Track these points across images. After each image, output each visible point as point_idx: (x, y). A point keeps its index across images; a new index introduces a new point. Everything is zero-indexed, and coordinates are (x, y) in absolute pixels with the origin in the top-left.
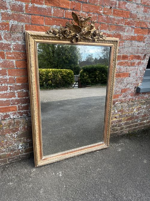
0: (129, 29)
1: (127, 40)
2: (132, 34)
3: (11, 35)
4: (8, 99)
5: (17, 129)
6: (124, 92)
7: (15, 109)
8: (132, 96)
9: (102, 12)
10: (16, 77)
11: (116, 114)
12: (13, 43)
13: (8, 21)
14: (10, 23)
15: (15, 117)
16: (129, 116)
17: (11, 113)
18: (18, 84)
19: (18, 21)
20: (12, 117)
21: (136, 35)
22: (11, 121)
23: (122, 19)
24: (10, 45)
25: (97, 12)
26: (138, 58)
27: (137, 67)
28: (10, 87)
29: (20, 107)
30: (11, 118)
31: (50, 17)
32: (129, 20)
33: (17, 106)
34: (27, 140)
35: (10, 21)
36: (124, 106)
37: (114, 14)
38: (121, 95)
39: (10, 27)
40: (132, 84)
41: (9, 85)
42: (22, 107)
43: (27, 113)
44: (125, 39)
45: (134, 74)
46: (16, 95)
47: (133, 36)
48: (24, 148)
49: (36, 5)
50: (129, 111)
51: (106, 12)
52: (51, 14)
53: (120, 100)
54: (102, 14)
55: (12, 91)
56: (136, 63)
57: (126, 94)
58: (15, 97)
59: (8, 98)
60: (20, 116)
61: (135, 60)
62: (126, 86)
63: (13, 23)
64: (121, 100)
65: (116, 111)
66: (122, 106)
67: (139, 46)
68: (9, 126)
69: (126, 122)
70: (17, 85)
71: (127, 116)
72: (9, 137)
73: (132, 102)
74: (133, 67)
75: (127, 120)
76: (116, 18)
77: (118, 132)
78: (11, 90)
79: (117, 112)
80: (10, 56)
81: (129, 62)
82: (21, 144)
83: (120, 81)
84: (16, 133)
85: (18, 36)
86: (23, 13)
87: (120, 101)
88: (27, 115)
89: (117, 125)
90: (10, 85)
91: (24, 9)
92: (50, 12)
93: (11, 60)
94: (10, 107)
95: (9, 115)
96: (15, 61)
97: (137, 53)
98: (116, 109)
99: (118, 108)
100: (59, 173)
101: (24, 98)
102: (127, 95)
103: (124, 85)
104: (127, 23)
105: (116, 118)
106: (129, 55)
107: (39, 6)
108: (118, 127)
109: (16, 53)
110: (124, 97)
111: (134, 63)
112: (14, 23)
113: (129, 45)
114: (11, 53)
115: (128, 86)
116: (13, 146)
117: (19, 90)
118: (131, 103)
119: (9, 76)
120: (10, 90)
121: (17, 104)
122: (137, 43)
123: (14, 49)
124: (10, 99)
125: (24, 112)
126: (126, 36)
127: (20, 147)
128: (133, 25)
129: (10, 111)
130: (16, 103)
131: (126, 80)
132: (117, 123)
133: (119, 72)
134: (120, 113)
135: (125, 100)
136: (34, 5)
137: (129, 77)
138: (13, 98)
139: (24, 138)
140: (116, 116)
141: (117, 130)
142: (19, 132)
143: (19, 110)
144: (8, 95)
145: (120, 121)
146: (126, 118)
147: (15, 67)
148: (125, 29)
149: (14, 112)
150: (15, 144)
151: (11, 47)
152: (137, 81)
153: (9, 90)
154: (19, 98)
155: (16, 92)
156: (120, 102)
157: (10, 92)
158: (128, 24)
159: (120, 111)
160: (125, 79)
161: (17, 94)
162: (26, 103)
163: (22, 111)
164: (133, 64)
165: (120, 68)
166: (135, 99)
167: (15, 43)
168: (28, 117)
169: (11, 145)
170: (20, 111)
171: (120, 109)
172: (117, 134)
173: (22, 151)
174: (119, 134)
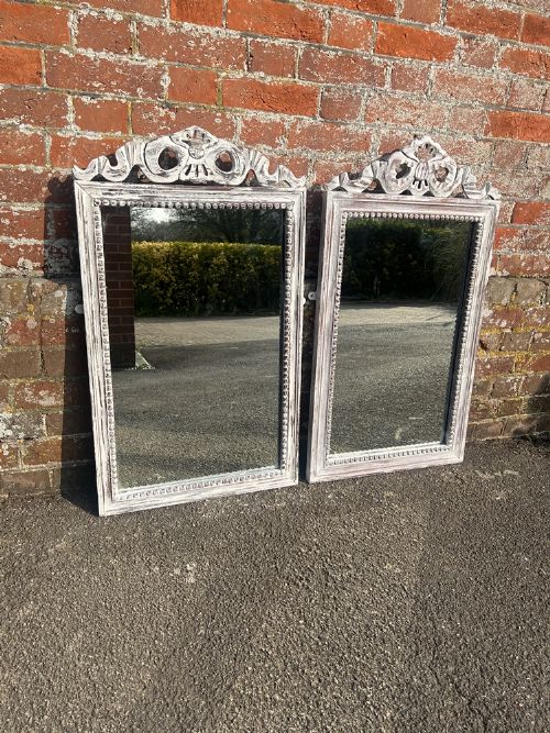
6: (530, 221)
11: (487, 326)
16: (548, 347)
34: (36, 394)
38: (510, 234)
50: (547, 319)
53: (506, 262)
57: (536, 231)
60: (1, 269)
62: (536, 190)
64: (513, 260)
65: (487, 313)
66: (515, 288)
69: (531, 373)
71: (536, 345)
75: (536, 368)
77: (491, 420)
79: (492, 316)
83: (510, 159)
87: (505, 266)
88: (41, 267)
89: (487, 383)
99: (496, 297)
100: (184, 570)
102: (540, 239)
103: (527, 181)
105: (484, 346)
108: (494, 395)
110: (526, 247)
131: (540, 155)
132: (487, 372)
133: (509, 108)
134: (504, 324)
135: (531, 263)
139: (23, 384)
140: (486, 335)
141: (486, 413)
145: (505, 367)
146: (534, 357)
156: (506, 273)
159: (505, 313)
160: (537, 150)
165: (512, 85)
171: (504, 302)
172: (487, 434)
173: (14, 451)
174: (493, 434)
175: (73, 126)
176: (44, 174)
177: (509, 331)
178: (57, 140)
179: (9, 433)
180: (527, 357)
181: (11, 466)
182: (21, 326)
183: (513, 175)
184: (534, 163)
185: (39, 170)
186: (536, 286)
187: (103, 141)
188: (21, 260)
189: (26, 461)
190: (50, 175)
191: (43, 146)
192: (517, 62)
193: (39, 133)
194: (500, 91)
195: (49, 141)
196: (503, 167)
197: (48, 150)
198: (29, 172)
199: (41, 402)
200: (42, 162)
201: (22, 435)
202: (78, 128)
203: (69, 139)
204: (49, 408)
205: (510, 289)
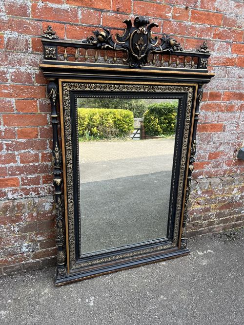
0: (221, 45)
1: (218, 64)
2: (229, 54)
3: (6, 57)
4: (3, 166)
5: (18, 217)
6: (214, 158)
7: (15, 183)
8: (228, 165)
9: (170, 15)
10: (16, 129)
11: (200, 197)
12: (10, 70)
13: (2, 32)
14: (5, 36)
15: (16, 197)
16: (224, 202)
17: (9, 190)
18: (20, 140)
19: (19, 32)
20: (10, 196)
21: (235, 56)
22: (8, 204)
23: (207, 28)
24: (5, 73)
25: (161, 16)
26: (240, 97)
27: (238, 114)
28: (6, 144)
29: (25, 180)
30: (10, 198)
31: (75, 24)
32: (221, 29)
33: (19, 177)
34: (36, 237)
35: (6, 32)
36: (215, 182)
37: (193, 18)
38: (208, 163)
39: (5, 42)
40: (229, 145)
41: (4, 142)
42: (27, 179)
43: (38, 191)
44: (215, 64)
45: (233, 127)
46: (18, 159)
47: (230, 57)
48: (31, 250)
49: (50, 5)
50: (223, 192)
51: (177, 15)
52: (77, 20)
53: (207, 173)
54: (171, 20)
55: (10, 152)
56: (237, 106)
57: (217, 162)
58: (15, 162)
59: (3, 164)
60: (24, 196)
61: (233, 101)
62: (217, 148)
63: (10, 36)
64: (209, 172)
65: (200, 192)
66: (210, 182)
67: (241, 75)
68: (4, 212)
69: (218, 211)
70: (18, 142)
71: (220, 201)
72: (5, 230)
73: (229, 176)
74: (231, 114)
75: (220, 209)
76: (197, 26)
78: (8, 151)
79: (202, 194)
80: (6, 91)
81: (222, 104)
82: (26, 244)
83: (206, 139)
84: (17, 224)
85: (19, 57)
86: (27, 19)
87: (207, 175)
88: (38, 194)
89: (201, 216)
90: (7, 142)
91: (29, 11)
92: (76, 16)
93: (8, 99)
94: (8, 179)
95: (5, 192)
96: (14, 101)
97: (238, 88)
98: (198, 189)
99: (203, 187)
101: (32, 164)
102: (220, 164)
103: (213, 146)
104: (219, 34)
105: (199, 204)
106: (221, 91)
107: (56, 6)
108: (204, 220)
109: (17, 87)
110: (214, 167)
111: (232, 107)
112: (12, 36)
113: (223, 75)
114: (7, 87)
115: (221, 148)
116: (12, 247)
117: (23, 151)
118: (228, 178)
119: (4, 126)
120: (8, 149)
121: (20, 174)
122: (237, 71)
123: (12, 81)
124: (6, 165)
125: (32, 188)
126: (217, 58)
127: (24, 249)
128: (230, 38)
129: (7, 185)
130: (18, 173)
131: (218, 136)
132: (200, 213)
133: (205, 123)
134: (206, 195)
135: (216, 172)
136: (46, 5)
137: (224, 131)
138: (12, 164)
139: (31, 234)
140: (200, 200)
141: (201, 226)
142: (21, 223)
143: (23, 185)
144: (3, 158)
145: (208, 210)
146: (219, 206)
147: (15, 112)
148: (214, 45)
149: (14, 188)
150: (16, 244)
151: (8, 76)
152: (238, 138)
153: (4, 150)
154: (22, 165)
155: (16, 153)
156: (207, 177)
157: (7, 154)
158: (220, 36)
159: (207, 192)
160: (216, 135)
161: (19, 157)
162: (34, 173)
163: (28, 187)
164: (230, 109)
165: (205, 115)
166: (236, 172)
167: (14, 70)
168: (39, 197)
169: (9, 244)
170: (25, 186)
171: (206, 188)
173: (28, 256)
174: (204, 233)
177: (208, 198)
178: (43, 154)
179: (27, 250)
181: (27, 261)
182: (31, 215)
183: (208, 144)
184: (215, 139)
185: (37, 164)
186: (218, 181)
191: (38, 156)
192: (207, 108)
193: (37, 153)
196: (204, 142)
197: (40, 158)
198: (34, 165)
199: (38, 239)
202: (51, 149)
203: (47, 153)
204: (40, 241)
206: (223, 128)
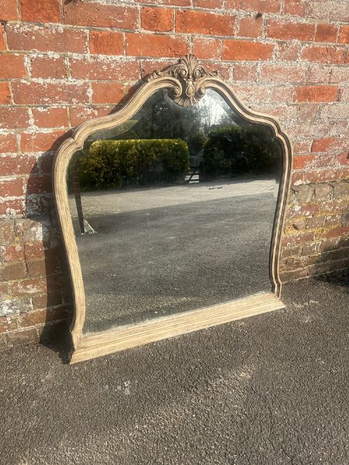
6: (323, 150)
8: (343, 162)
11: (298, 216)
16: (335, 223)
34: (24, 288)
36: (321, 191)
38: (310, 159)
43: (20, 207)
50: (334, 208)
53: (309, 176)
57: (327, 155)
62: (326, 131)
64: (312, 174)
65: (297, 208)
66: (314, 191)
69: (325, 240)
71: (328, 223)
73: (344, 180)
75: (328, 236)
77: (301, 268)
79: (301, 210)
81: (338, 49)
83: (309, 114)
87: (308, 178)
88: (21, 212)
89: (299, 248)
98: (295, 202)
99: (303, 199)
101: (4, 155)
102: (329, 160)
103: (320, 127)
105: (296, 228)
108: (302, 254)
110: (321, 165)
118: (342, 184)
125: (10, 201)
127: (5, 310)
131: (328, 110)
132: (298, 242)
133: (308, 83)
134: (308, 213)
135: (324, 174)
137: (338, 100)
139: (16, 283)
140: (297, 221)
141: (298, 265)
145: (309, 238)
146: (326, 230)
156: (308, 182)
159: (309, 207)
160: (326, 107)
163: (3, 199)
165: (309, 69)
171: (308, 200)
172: (299, 276)
173: (14, 321)
174: (303, 276)
175: (34, 126)
176: (18, 157)
177: (311, 217)
178: (24, 136)
179: (11, 311)
180: (323, 230)
181: (13, 329)
182: (12, 250)
183: (312, 123)
184: (324, 115)
185: (15, 155)
186: (327, 189)
187: (53, 133)
188: (8, 210)
189: (22, 325)
190: (21, 157)
191: (15, 140)
192: (313, 55)
193: (12, 133)
194: (302, 74)
195: (19, 137)
196: (305, 119)
197: (19, 143)
198: (8, 157)
199: (28, 292)
200: (16, 150)
201: (18, 311)
202: (37, 127)
203: (31, 135)
204: (33, 294)
205: (311, 193)
206: (337, 95)
